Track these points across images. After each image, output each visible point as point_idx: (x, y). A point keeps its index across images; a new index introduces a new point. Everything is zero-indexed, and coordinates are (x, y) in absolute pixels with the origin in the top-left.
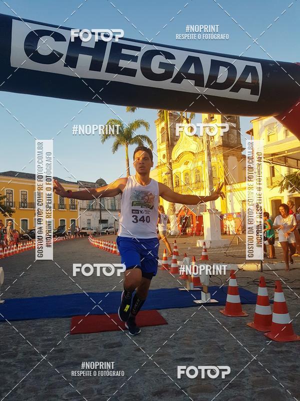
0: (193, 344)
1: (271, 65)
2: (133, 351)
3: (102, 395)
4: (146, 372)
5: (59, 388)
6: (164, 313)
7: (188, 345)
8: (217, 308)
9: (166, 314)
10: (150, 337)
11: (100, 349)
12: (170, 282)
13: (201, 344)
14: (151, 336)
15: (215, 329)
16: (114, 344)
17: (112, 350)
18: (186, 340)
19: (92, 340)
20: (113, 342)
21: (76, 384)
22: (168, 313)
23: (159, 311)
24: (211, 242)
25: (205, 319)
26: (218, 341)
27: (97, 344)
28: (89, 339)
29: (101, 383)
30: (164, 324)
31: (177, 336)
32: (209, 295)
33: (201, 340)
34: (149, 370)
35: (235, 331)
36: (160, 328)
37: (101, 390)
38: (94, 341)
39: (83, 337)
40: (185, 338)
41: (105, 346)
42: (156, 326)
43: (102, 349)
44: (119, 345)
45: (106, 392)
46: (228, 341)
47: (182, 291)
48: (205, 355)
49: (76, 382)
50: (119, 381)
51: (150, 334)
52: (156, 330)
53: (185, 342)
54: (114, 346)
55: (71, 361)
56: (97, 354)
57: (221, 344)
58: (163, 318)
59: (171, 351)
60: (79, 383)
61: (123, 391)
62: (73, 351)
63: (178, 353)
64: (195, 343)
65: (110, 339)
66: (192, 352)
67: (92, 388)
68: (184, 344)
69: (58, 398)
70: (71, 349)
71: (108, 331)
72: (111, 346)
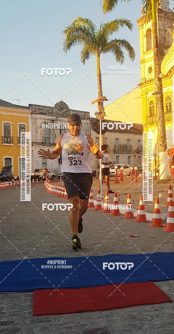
6: (164, 287)
9: (168, 288)
10: (150, 321)
14: (151, 319)
16: (98, 330)
19: (66, 323)
20: (95, 327)
22: (171, 287)
23: (157, 284)
27: (73, 330)
28: (61, 322)
30: (167, 302)
36: (162, 308)
38: (69, 325)
39: (52, 320)
41: (86, 333)
42: (156, 305)
44: (105, 331)
51: (148, 315)
52: (156, 310)
58: (164, 293)
65: (91, 323)
72: (93, 333)
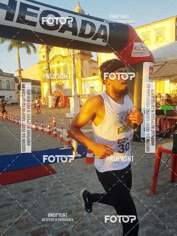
0: (71, 184)
1: (114, 25)
2: (40, 193)
3: (29, 221)
4: (50, 204)
5: (2, 221)
6: (53, 166)
7: (69, 185)
8: (81, 160)
9: (55, 167)
10: (48, 183)
11: (20, 194)
12: (53, 144)
13: (76, 184)
15: (82, 173)
16: (28, 189)
17: (27, 193)
18: (67, 182)
19: (14, 188)
20: (27, 188)
21: (12, 217)
23: (50, 165)
24: (74, 115)
25: (76, 168)
26: (84, 181)
27: (18, 191)
28: (12, 188)
29: (27, 215)
30: (55, 173)
31: (63, 180)
32: (77, 153)
33: (76, 181)
34: (51, 203)
35: (91, 173)
37: (27, 219)
38: (16, 189)
40: (67, 181)
41: (24, 192)
43: (22, 193)
44: (31, 190)
45: (31, 219)
46: (88, 180)
47: (61, 150)
48: (79, 190)
49: (11, 216)
50: (36, 212)
51: (48, 181)
52: (51, 178)
53: (67, 183)
54: (29, 191)
55: (5, 203)
56: (20, 197)
57: (85, 182)
58: (53, 169)
59: (60, 190)
60: (13, 216)
61: (39, 217)
62: (4, 197)
63: (65, 190)
64: (72, 183)
65: (25, 187)
66: (72, 189)
67: (22, 218)
68: (67, 184)
69: (4, 228)
70: (2, 196)
71: (23, 181)
72: (27, 191)
